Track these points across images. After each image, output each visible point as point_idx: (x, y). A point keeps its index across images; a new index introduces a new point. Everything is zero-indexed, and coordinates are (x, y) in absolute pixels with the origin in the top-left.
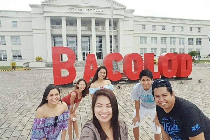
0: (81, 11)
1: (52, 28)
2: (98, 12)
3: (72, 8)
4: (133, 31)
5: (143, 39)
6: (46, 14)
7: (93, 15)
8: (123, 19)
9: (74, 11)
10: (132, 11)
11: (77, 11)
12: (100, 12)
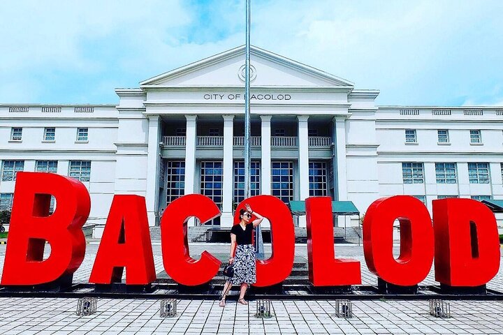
0: (234, 101)
1: (161, 143)
2: (278, 102)
3: (212, 93)
4: (376, 146)
5: (413, 169)
6: (149, 111)
7: (268, 108)
8: (345, 116)
9: (218, 101)
10: (373, 96)
11: (225, 100)
12: (284, 102)
